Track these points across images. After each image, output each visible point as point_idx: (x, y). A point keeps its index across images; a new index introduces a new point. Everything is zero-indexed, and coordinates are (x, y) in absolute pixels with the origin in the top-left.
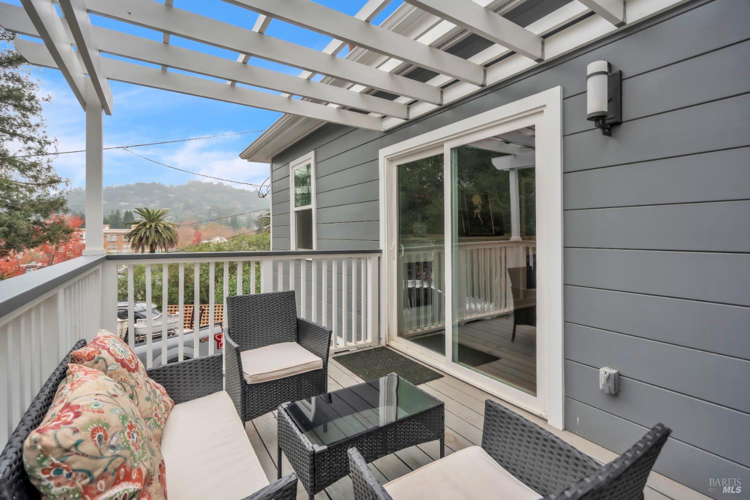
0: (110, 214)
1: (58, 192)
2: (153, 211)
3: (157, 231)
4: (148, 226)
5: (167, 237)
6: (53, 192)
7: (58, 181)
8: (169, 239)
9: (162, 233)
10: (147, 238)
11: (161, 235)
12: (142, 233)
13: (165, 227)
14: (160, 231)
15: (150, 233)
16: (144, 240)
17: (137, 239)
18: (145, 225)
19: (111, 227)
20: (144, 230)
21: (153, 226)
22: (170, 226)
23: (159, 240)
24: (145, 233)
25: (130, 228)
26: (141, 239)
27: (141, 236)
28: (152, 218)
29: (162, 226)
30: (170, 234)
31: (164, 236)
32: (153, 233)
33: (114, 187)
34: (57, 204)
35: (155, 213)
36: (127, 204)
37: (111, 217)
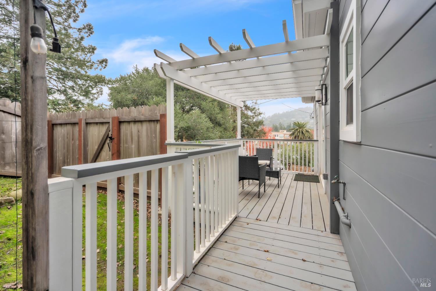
0: (287, 125)
1: (262, 118)
2: (301, 123)
3: (302, 133)
4: (298, 131)
5: (307, 136)
6: (260, 118)
7: (261, 114)
8: (309, 137)
9: (305, 134)
10: (298, 136)
11: (304, 135)
12: (296, 134)
13: (306, 131)
14: (304, 133)
15: (299, 134)
16: (297, 137)
17: (294, 137)
18: (297, 130)
19: (287, 131)
20: (297, 133)
21: (301, 131)
22: (309, 131)
23: (303, 138)
24: (297, 134)
25: (291, 132)
26: (295, 137)
27: (295, 135)
28: (300, 126)
29: (305, 131)
30: (309, 134)
31: (306, 136)
32: (301, 134)
33: (285, 112)
34: (261, 123)
35: (302, 124)
36: (295, 119)
37: (288, 126)
